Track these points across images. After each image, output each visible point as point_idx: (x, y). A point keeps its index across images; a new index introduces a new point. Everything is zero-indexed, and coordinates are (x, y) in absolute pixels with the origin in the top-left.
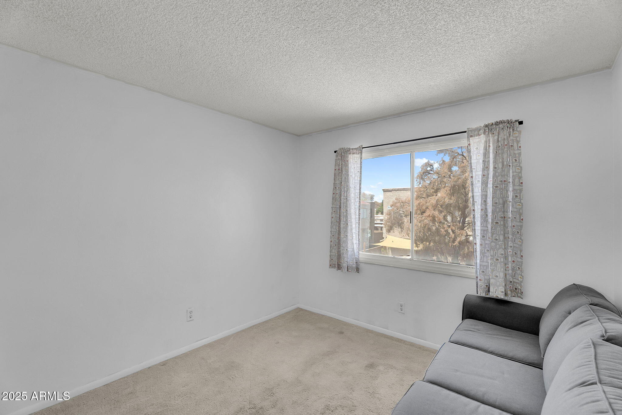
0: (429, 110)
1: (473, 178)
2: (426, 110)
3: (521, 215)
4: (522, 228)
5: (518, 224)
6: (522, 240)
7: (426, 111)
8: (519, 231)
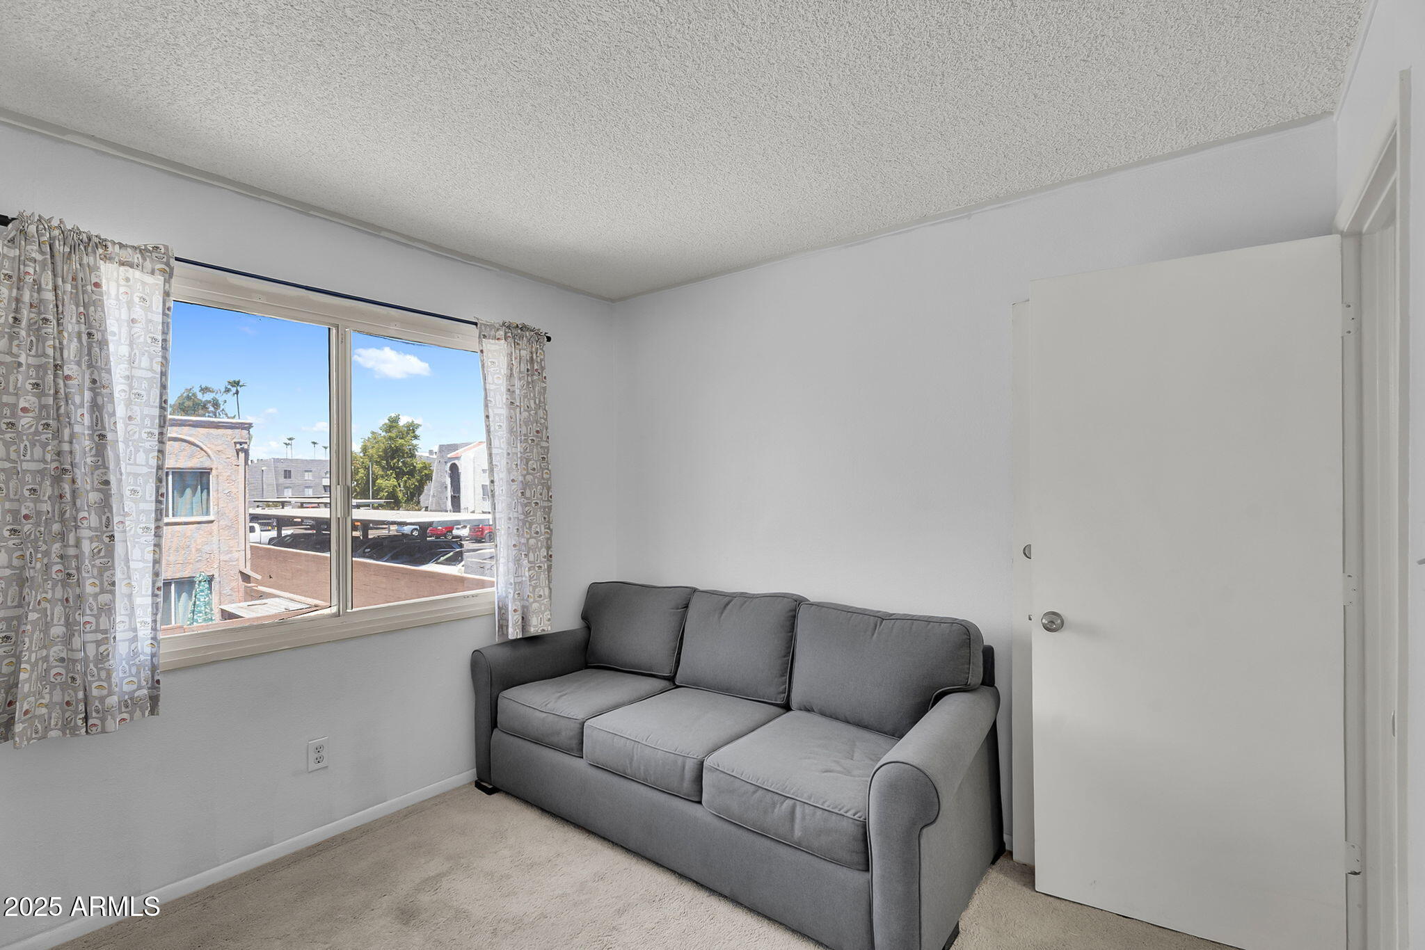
0: (387, 239)
1: (490, 419)
2: (382, 234)
3: (549, 489)
4: (551, 509)
5: (546, 504)
6: (551, 530)
7: (381, 236)
8: (546, 516)
